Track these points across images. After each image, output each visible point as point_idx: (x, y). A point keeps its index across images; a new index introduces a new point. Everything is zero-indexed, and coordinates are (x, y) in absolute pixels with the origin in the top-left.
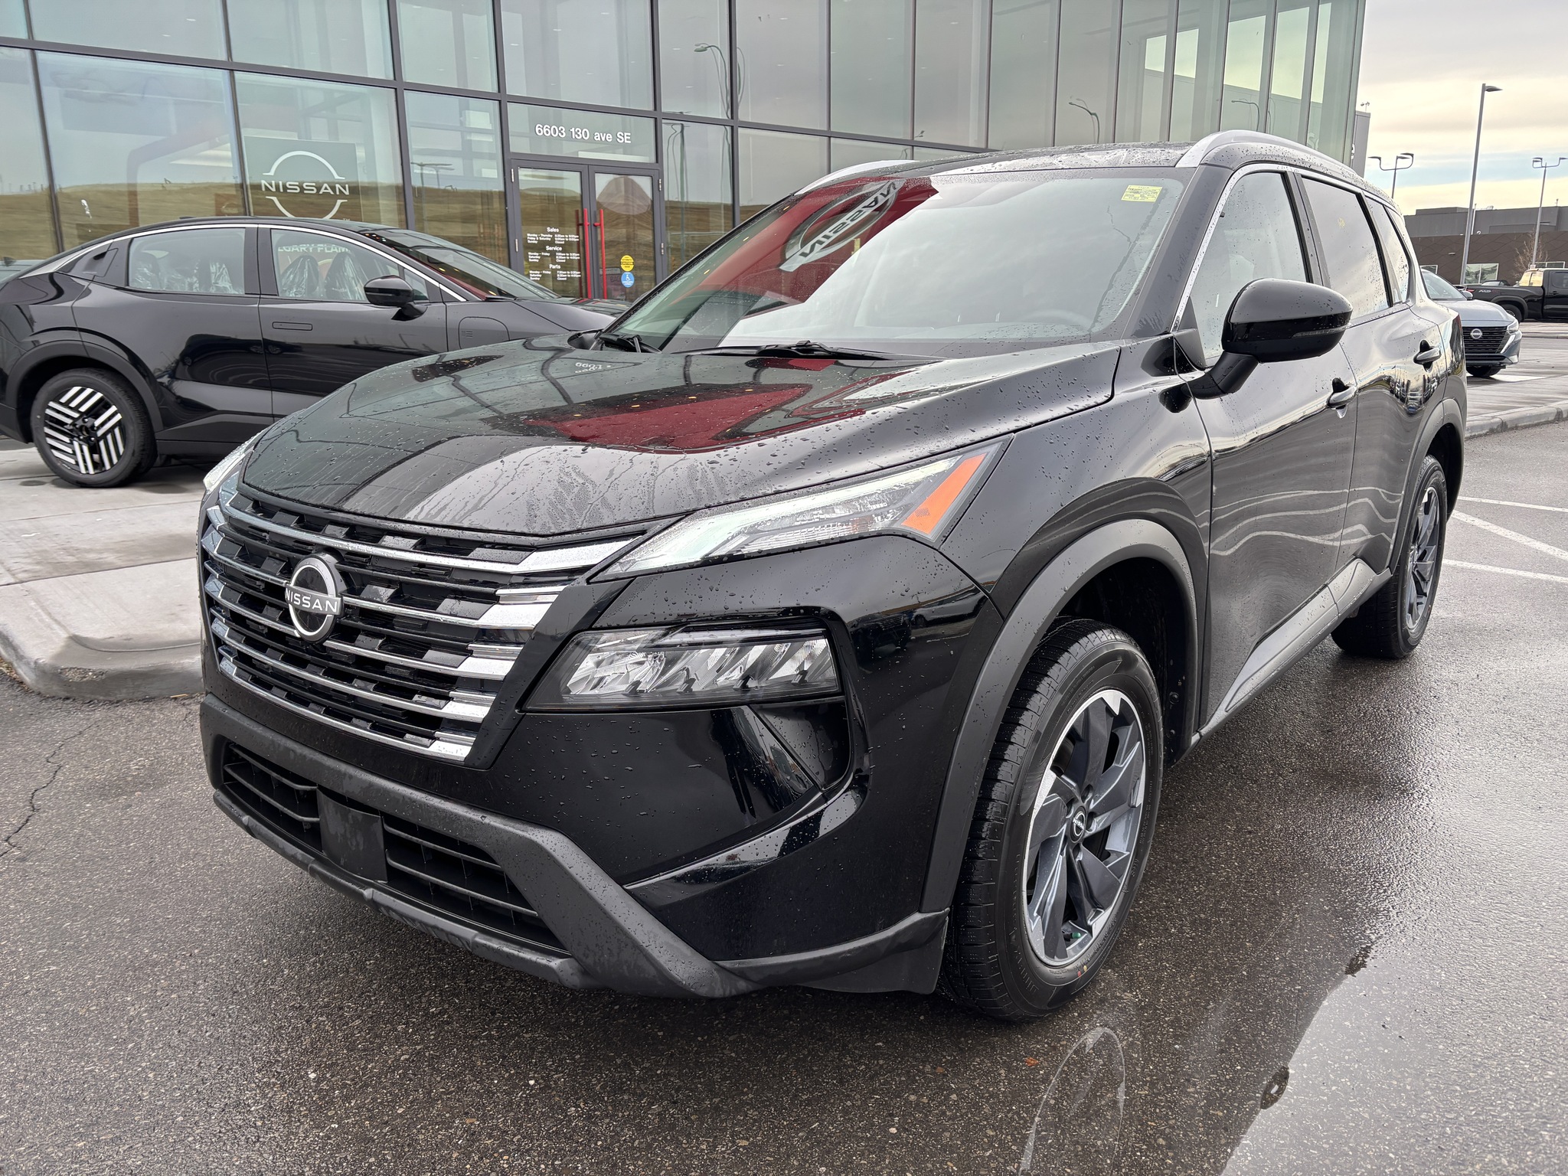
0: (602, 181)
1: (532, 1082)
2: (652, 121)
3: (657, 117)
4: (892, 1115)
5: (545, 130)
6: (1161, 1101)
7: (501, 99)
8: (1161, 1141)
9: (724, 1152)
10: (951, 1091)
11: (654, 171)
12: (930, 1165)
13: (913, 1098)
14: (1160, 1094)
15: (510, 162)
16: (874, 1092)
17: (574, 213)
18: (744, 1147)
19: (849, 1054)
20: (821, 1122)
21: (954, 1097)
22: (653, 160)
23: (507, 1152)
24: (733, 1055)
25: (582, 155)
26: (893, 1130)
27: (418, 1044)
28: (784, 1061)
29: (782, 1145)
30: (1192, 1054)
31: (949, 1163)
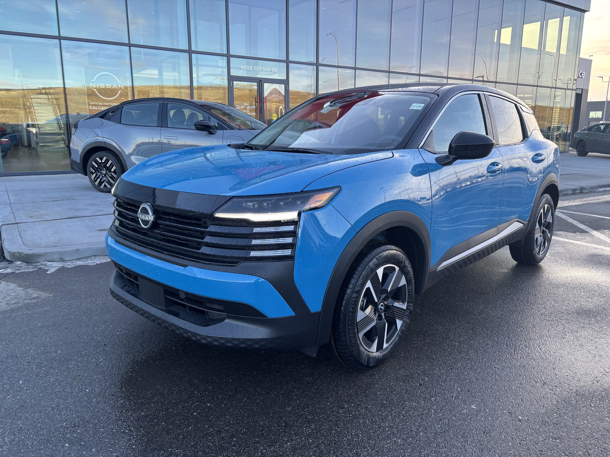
0: (266, 85)
1: (87, 390)
2: (286, 63)
3: (288, 62)
4: (198, 409)
5: (244, 67)
6: (293, 412)
7: (228, 56)
8: (283, 424)
9: (135, 416)
10: (223, 403)
11: (286, 82)
12: (199, 425)
13: (209, 405)
14: (294, 410)
15: (231, 79)
16: (198, 402)
17: (255, 98)
18: (142, 415)
19: (197, 389)
20: (173, 409)
21: (223, 406)
22: (285, 78)
23: (66, 410)
24: (159, 387)
25: (258, 76)
26: (195, 414)
27: (59, 376)
28: (174, 390)
29: (155, 415)
30: (315, 399)
31: (206, 425)
